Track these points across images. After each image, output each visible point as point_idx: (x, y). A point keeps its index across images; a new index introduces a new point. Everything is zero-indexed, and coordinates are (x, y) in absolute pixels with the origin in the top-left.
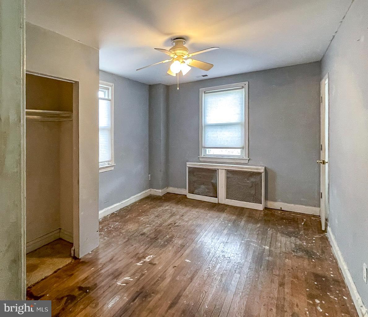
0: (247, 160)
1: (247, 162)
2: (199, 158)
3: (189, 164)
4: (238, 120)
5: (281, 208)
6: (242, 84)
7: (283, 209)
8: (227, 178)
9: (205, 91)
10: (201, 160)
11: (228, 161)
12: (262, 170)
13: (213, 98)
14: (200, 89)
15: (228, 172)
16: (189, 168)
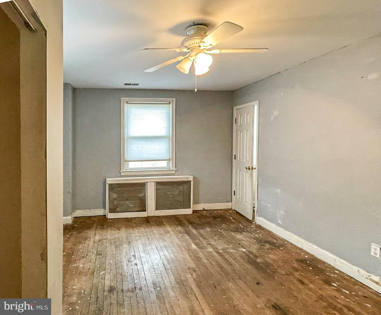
0: (174, 170)
1: (174, 173)
2: (120, 172)
3: (110, 181)
4: (165, 134)
5: (204, 208)
6: (170, 99)
7: (205, 209)
8: (156, 189)
9: (127, 101)
10: (122, 174)
11: (155, 173)
12: (191, 178)
13: (137, 110)
14: (122, 98)
15: (158, 183)
16: (110, 185)
